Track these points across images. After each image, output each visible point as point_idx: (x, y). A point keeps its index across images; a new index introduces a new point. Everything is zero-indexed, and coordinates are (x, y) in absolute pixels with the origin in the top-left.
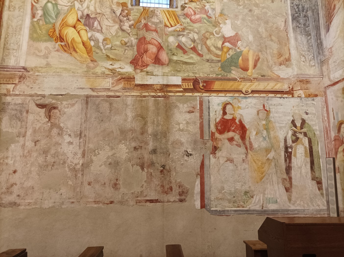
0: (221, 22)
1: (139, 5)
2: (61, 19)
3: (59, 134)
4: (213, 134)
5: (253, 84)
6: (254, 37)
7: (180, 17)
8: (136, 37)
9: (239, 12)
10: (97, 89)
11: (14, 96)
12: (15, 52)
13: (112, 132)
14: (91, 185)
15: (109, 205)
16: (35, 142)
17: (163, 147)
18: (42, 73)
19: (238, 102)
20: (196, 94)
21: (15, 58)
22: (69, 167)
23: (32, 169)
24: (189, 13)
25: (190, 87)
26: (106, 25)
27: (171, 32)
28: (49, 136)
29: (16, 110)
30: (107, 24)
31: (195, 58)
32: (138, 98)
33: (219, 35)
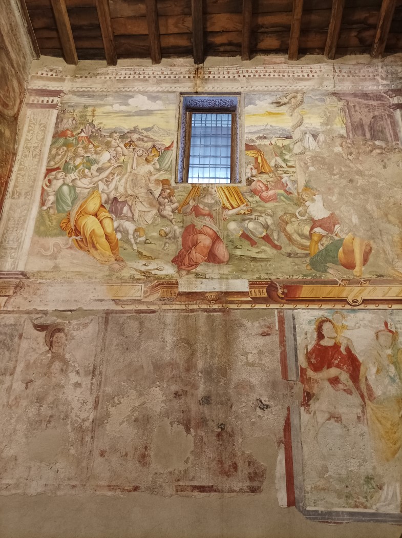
0: (306, 199)
1: (187, 182)
2: (79, 206)
3: (62, 370)
4: (303, 371)
5: (365, 289)
6: (359, 218)
7: (245, 194)
8: (181, 224)
9: (334, 184)
10: (123, 301)
11: (5, 314)
12: (14, 252)
13: (142, 367)
14: (104, 456)
15: (131, 493)
16: (27, 384)
17: (221, 392)
18: (46, 279)
19: (341, 318)
20: (272, 306)
21: (13, 260)
22: (73, 425)
23: (18, 427)
24: (259, 188)
25: (262, 296)
26: (140, 211)
27: (232, 215)
28: (47, 374)
29: (5, 334)
30: (141, 209)
31: (269, 251)
32: (183, 314)
33: (304, 216)
